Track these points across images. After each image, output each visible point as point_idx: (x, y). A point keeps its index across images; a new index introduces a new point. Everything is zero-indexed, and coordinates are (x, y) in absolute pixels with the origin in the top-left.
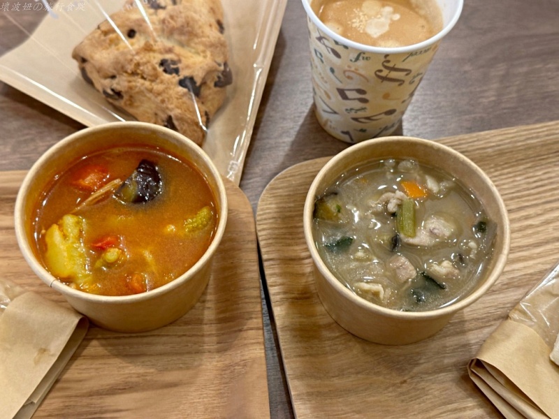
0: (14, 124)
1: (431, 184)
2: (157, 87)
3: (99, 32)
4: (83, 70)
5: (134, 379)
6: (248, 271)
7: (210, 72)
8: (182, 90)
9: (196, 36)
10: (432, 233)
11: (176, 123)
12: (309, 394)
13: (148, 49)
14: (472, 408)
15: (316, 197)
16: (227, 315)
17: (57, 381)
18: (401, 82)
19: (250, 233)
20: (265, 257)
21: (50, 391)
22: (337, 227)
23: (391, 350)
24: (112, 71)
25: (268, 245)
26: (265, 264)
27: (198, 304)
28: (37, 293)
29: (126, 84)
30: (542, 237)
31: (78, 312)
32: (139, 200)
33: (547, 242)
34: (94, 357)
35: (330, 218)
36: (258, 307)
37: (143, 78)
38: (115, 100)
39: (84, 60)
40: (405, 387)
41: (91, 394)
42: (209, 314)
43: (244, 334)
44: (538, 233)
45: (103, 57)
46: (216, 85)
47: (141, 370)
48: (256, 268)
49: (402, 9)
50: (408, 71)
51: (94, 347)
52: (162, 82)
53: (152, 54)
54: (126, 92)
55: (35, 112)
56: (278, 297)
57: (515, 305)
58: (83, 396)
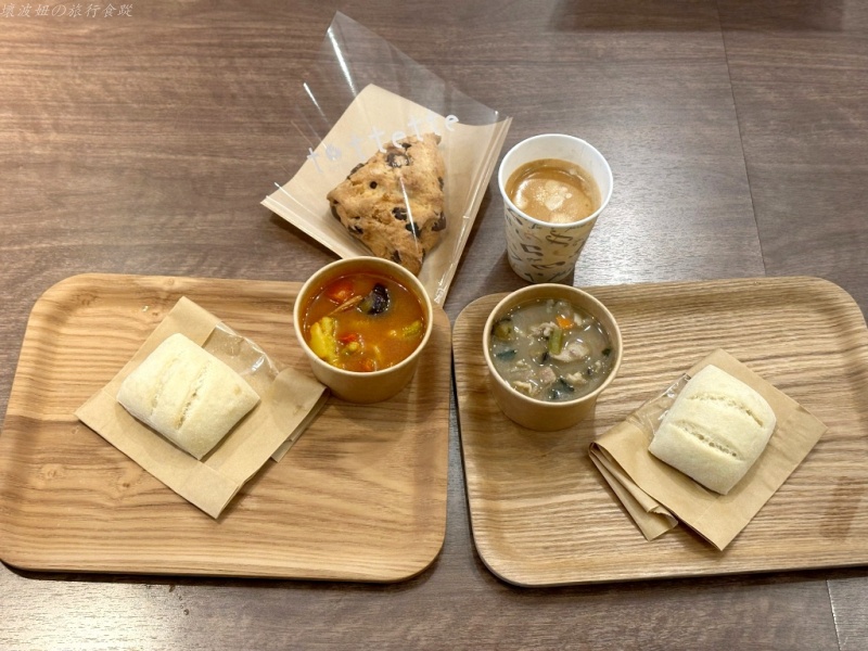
0: (279, 246)
1: (578, 320)
2: (390, 229)
3: (349, 182)
4: (334, 210)
5: (358, 434)
6: (442, 369)
7: (429, 220)
8: (407, 232)
9: (422, 192)
10: (571, 354)
11: (400, 256)
12: (477, 456)
13: (385, 199)
14: (588, 477)
15: (494, 320)
16: (425, 398)
17: (306, 429)
18: (566, 245)
19: (447, 343)
20: (456, 360)
21: (301, 435)
22: (507, 343)
23: (538, 434)
24: (357, 214)
25: (460, 352)
26: (456, 366)
27: (405, 389)
28: (295, 369)
29: (367, 224)
30: (663, 367)
31: (323, 384)
32: (373, 312)
33: (666, 371)
34: (332, 417)
35: (503, 336)
36: (447, 395)
37: (380, 221)
38: (357, 236)
39: (336, 202)
40: (544, 460)
41: (329, 440)
42: (413, 397)
43: (436, 412)
44: (661, 363)
45: (352, 202)
46: (433, 229)
47: (363, 429)
48: (449, 367)
49: (575, 190)
50: (571, 238)
51: (332, 410)
52: (393, 226)
53: (387, 203)
54: (366, 230)
55: (295, 237)
56: (462, 390)
57: (632, 413)
58: (323, 440)
